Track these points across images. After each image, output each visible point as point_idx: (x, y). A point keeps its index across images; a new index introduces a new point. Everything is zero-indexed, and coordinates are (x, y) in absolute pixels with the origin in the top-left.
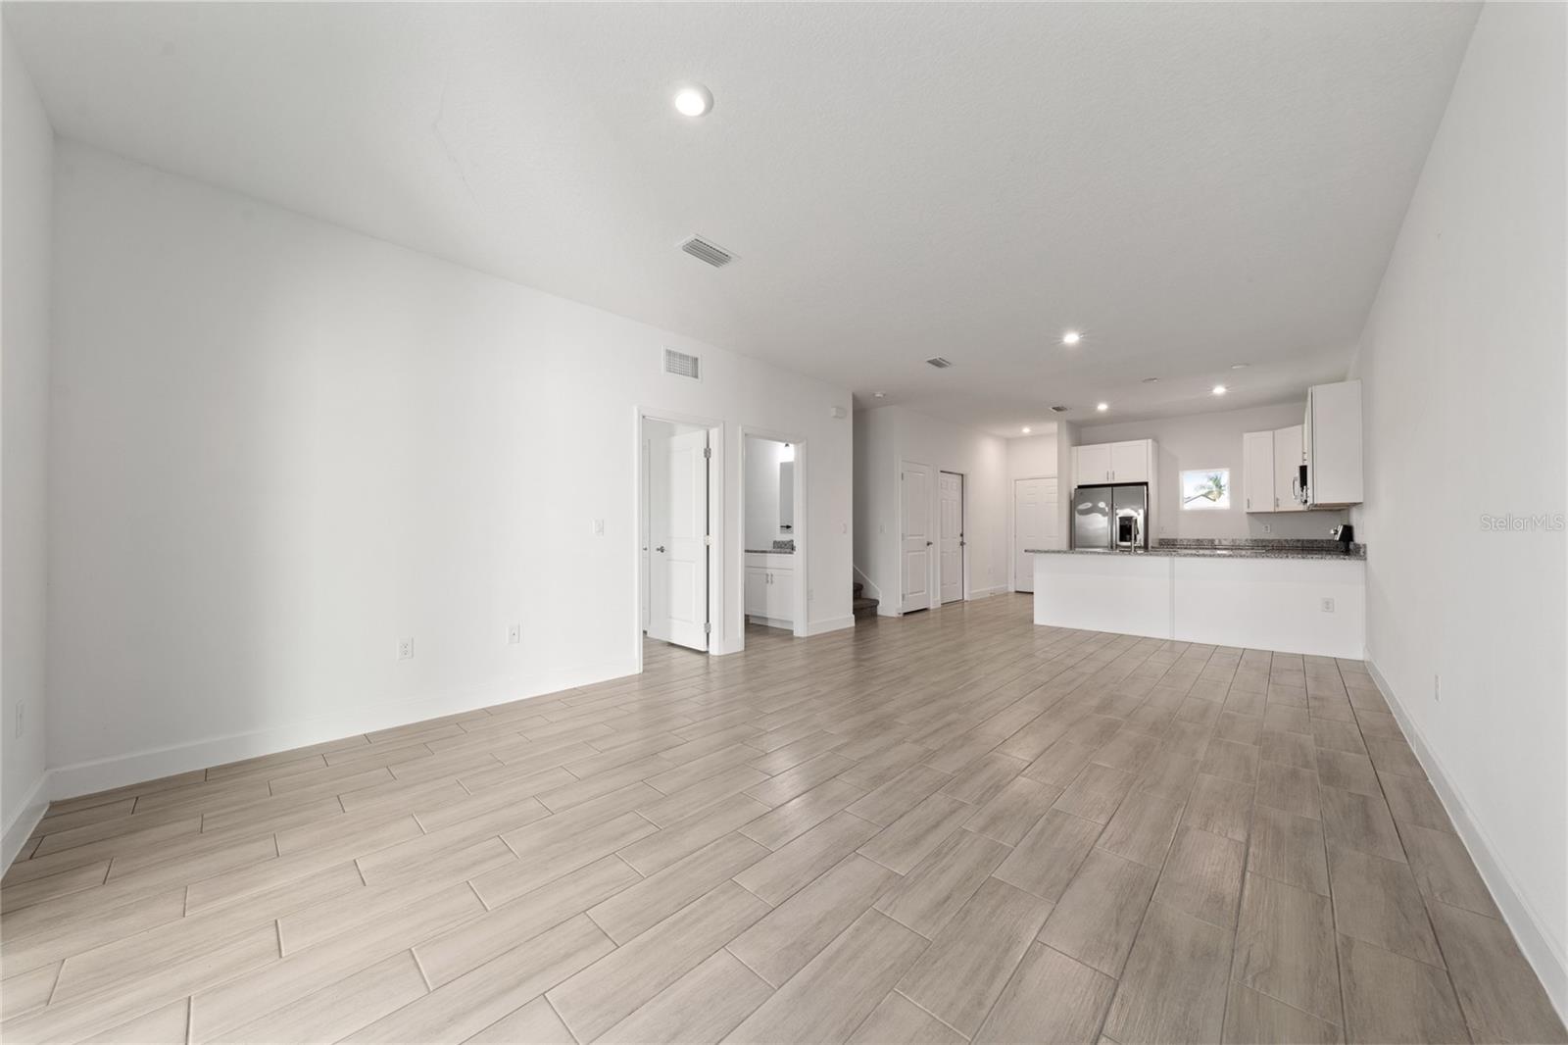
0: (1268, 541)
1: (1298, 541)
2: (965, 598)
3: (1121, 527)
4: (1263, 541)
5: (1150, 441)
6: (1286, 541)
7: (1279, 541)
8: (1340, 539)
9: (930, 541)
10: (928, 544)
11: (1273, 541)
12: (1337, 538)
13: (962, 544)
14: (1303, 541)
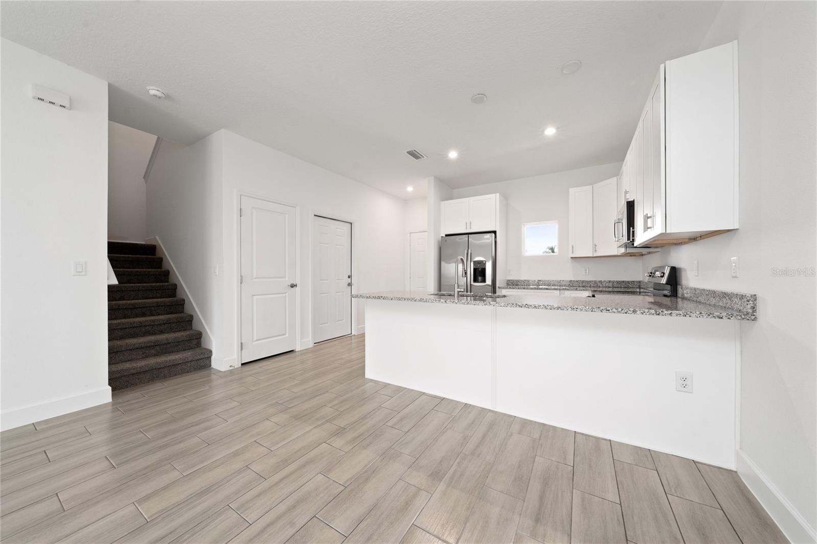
0: (587, 281)
1: (610, 282)
2: (353, 333)
3: (475, 269)
4: (583, 282)
5: (498, 194)
6: (601, 282)
7: (595, 282)
8: (667, 283)
9: (297, 282)
10: (293, 286)
11: (590, 282)
12: (664, 281)
13: (350, 285)
14: (613, 282)
